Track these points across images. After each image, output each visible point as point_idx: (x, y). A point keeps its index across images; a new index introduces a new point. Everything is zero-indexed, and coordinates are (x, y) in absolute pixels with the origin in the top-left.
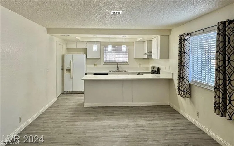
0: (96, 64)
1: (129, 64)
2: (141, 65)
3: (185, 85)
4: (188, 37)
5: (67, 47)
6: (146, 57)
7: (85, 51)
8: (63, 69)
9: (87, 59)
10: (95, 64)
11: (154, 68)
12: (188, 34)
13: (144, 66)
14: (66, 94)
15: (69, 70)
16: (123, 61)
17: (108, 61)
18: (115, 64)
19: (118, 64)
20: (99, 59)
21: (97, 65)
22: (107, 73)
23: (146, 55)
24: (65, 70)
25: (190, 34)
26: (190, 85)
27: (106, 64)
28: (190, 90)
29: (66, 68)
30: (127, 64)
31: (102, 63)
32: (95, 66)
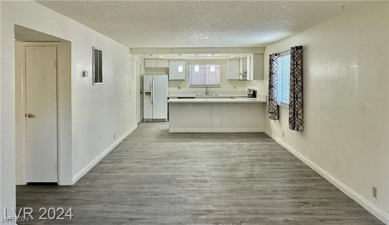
0: (180, 87)
1: (220, 87)
2: (236, 88)
3: (273, 107)
4: (276, 57)
5: (145, 67)
7: (167, 71)
8: (142, 93)
9: (169, 80)
10: (178, 87)
11: (250, 91)
12: (276, 55)
13: (239, 89)
14: (146, 122)
15: (149, 94)
16: (214, 83)
17: (195, 83)
18: (204, 86)
19: (206, 87)
20: (184, 80)
21: (181, 88)
22: (194, 97)
23: (242, 76)
24: (144, 93)
25: (279, 55)
26: (278, 106)
27: (192, 86)
28: (278, 111)
29: (145, 91)
30: (218, 86)
31: (188, 86)
32: (178, 89)
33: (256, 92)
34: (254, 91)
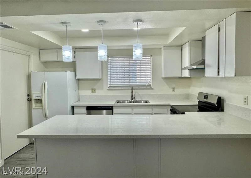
0: (95, 89)
1: (153, 89)
2: (175, 90)
6: (186, 74)
7: (73, 67)
8: (30, 100)
10: (92, 90)
11: (206, 97)
15: (39, 101)
16: (143, 82)
17: (115, 83)
18: (129, 88)
19: (132, 89)
21: (97, 91)
22: (112, 106)
23: (188, 71)
24: (33, 101)
27: (112, 88)
29: (34, 97)
30: (149, 88)
31: (106, 87)
32: (92, 92)
33: (223, 100)
34: (219, 98)
